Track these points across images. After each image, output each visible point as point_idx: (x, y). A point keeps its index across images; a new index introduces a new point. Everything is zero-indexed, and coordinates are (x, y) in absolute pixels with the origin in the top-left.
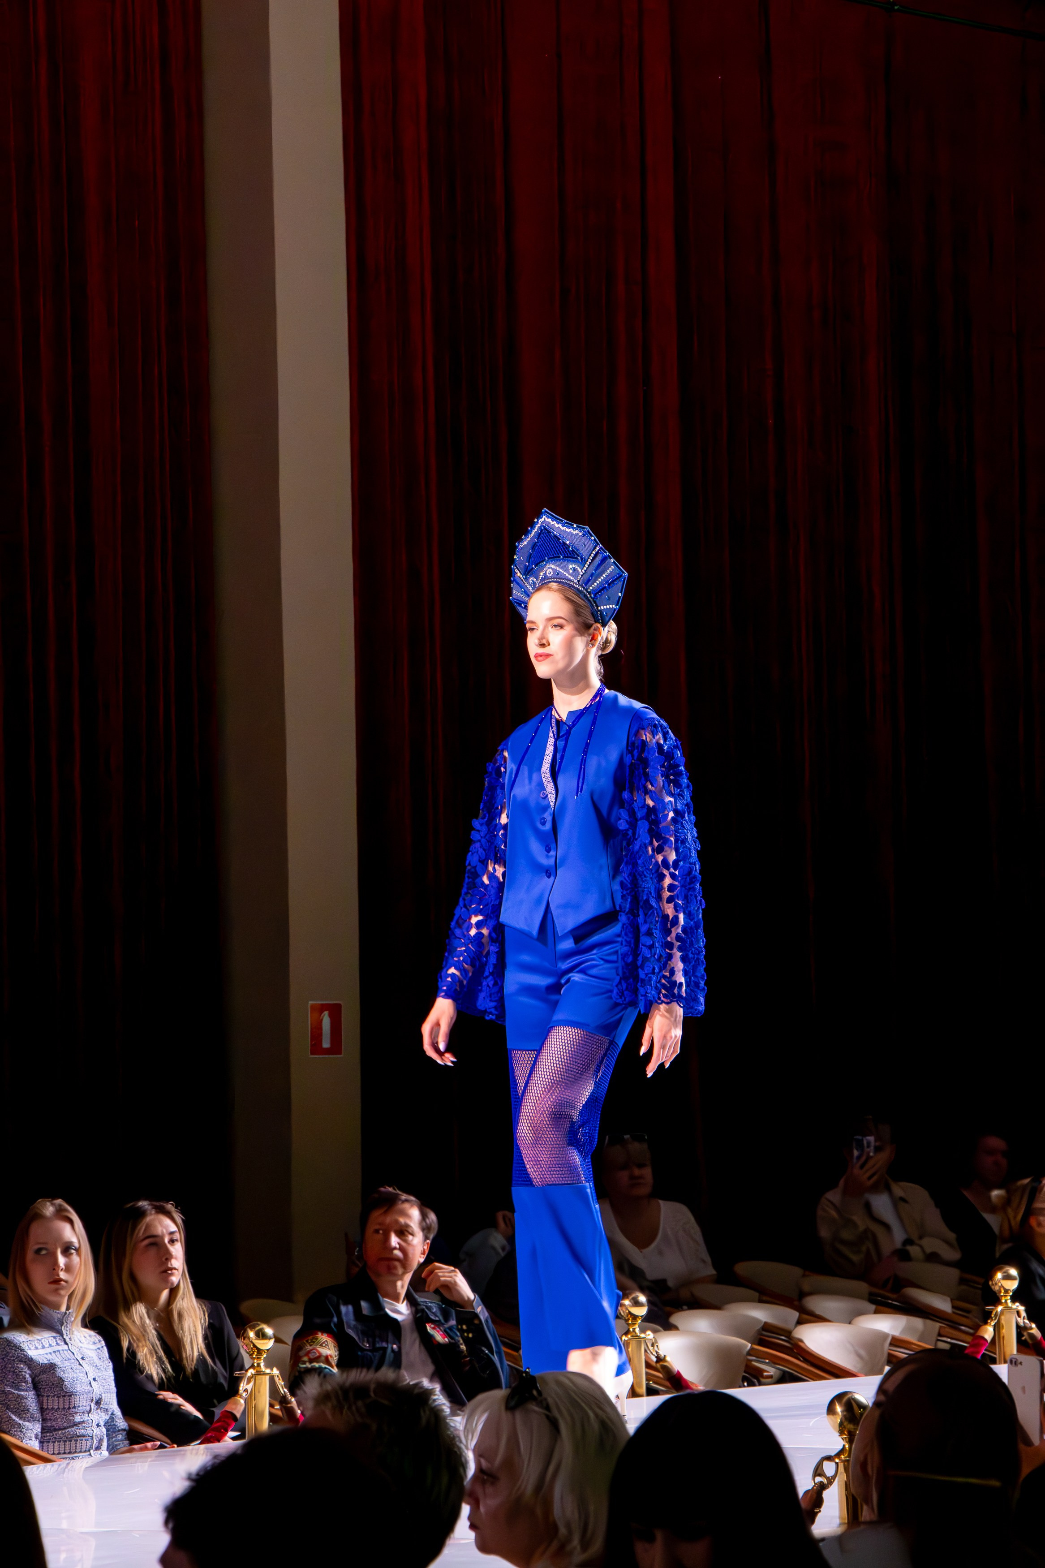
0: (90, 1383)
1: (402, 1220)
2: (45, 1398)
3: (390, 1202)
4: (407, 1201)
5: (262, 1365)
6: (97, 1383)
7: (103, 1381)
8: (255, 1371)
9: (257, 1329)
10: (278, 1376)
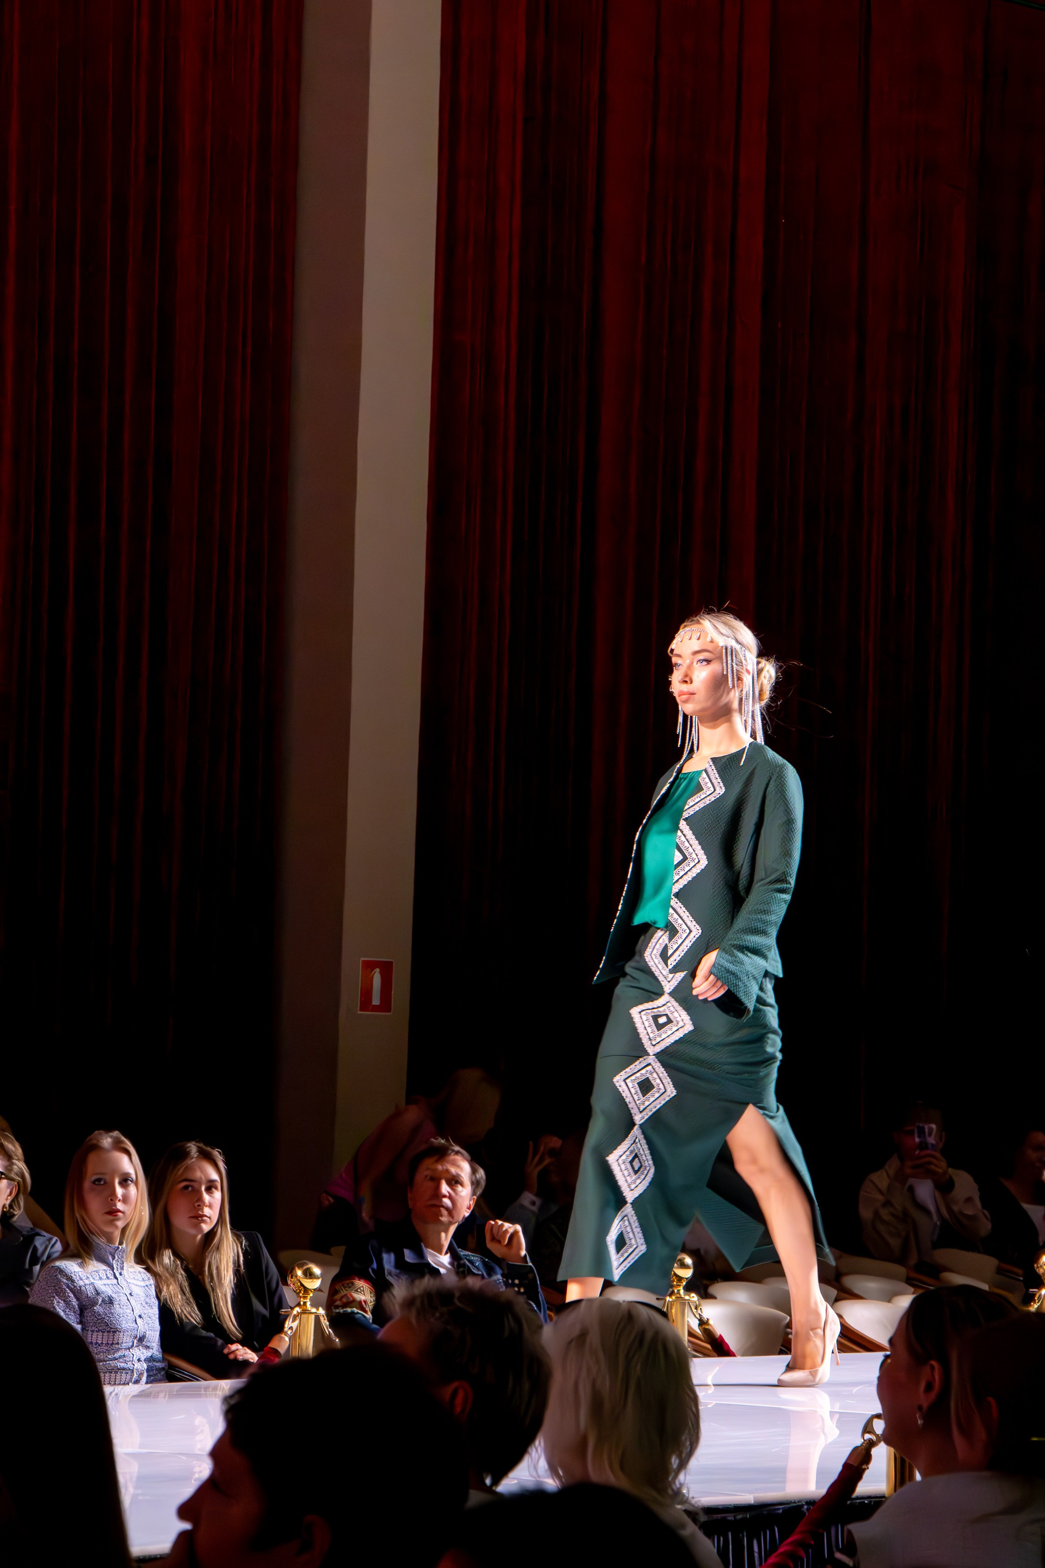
0: (136, 1321)
1: (453, 1170)
2: (90, 1333)
4: (457, 1153)
5: (308, 1304)
6: (142, 1320)
7: (149, 1319)
8: (301, 1309)
9: (305, 1267)
10: (323, 1315)
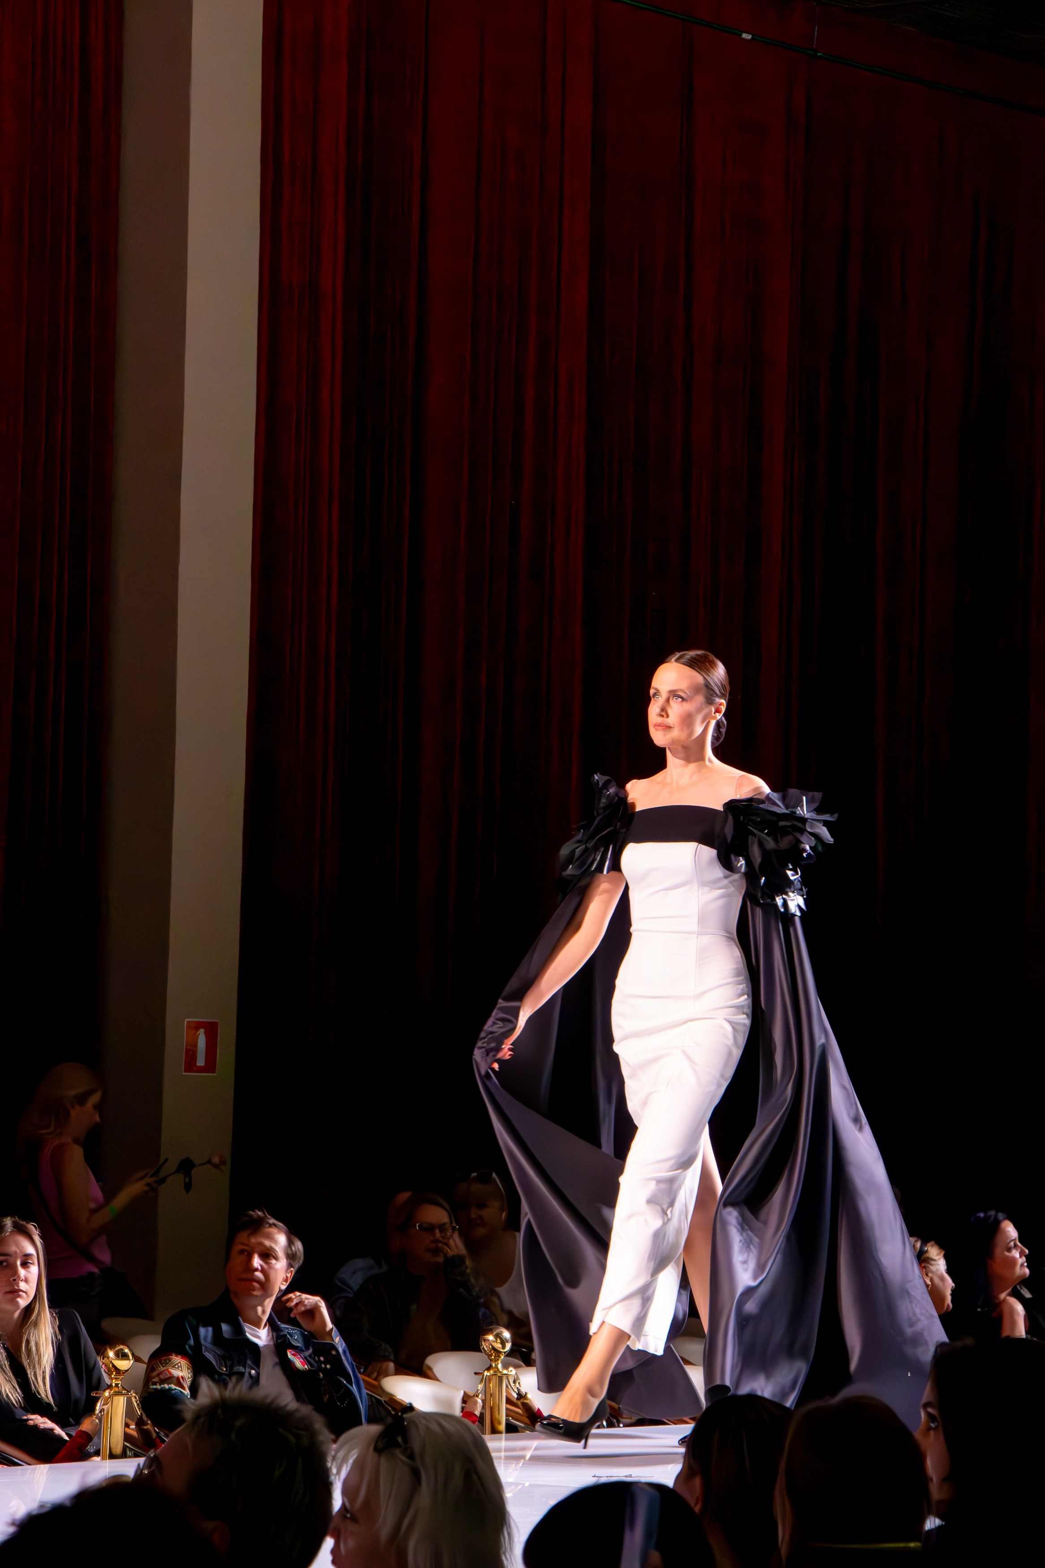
3: (257, 1226)
9: (116, 1348)
10: (134, 1398)
